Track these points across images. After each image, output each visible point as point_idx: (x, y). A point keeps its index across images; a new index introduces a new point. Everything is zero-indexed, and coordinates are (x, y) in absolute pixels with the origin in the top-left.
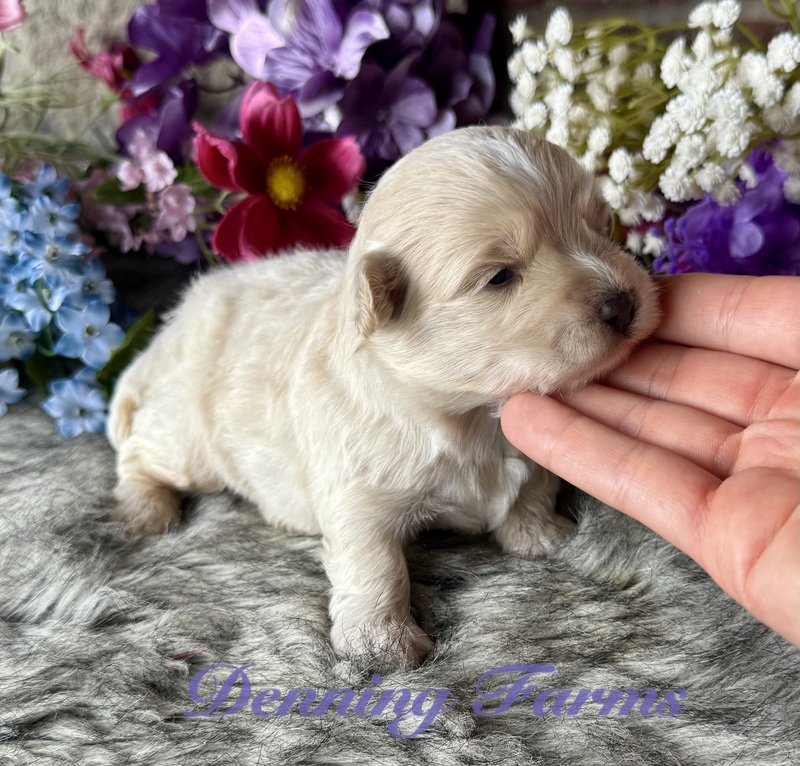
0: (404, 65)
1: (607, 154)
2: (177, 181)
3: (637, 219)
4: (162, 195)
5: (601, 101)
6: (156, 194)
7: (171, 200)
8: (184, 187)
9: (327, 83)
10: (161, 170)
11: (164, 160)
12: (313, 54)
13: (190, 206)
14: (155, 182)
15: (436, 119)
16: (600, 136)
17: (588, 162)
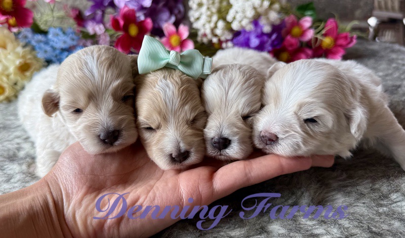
0: (161, 5)
1: (216, 23)
2: (105, 32)
3: (225, 39)
5: (214, 10)
6: (100, 36)
7: (103, 37)
8: (107, 34)
9: (142, 8)
10: (100, 29)
11: (102, 26)
13: (108, 39)
15: (170, 18)
16: (215, 18)
17: (212, 25)
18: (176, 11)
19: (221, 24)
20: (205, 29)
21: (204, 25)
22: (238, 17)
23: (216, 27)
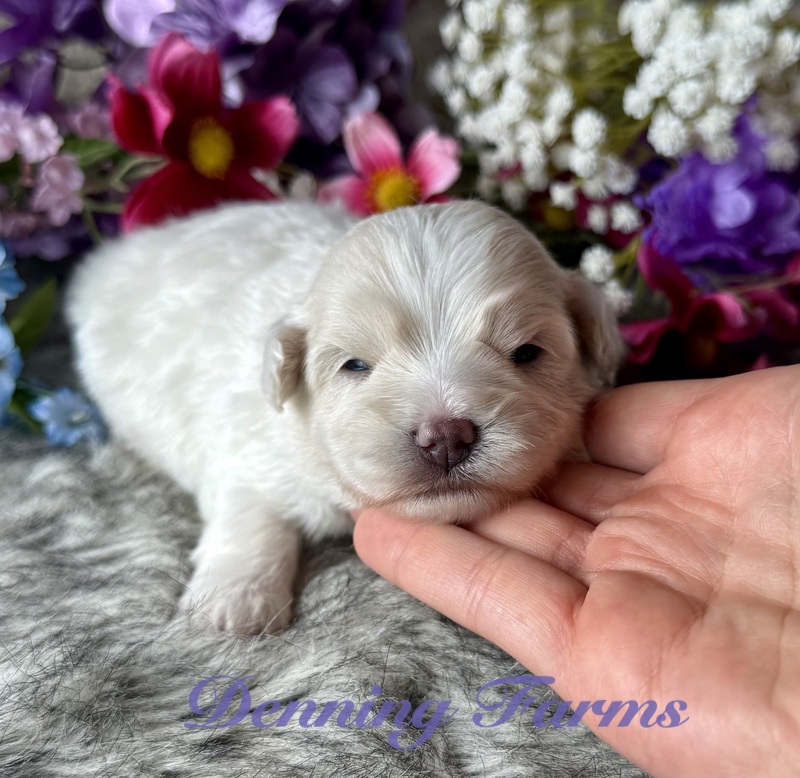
0: (317, 34)
1: (568, 121)
2: (61, 150)
3: (604, 192)
4: (44, 167)
5: (554, 63)
6: (36, 168)
7: (55, 174)
8: (70, 158)
9: (234, 47)
10: (41, 137)
11: (46, 124)
12: (209, 20)
13: (77, 181)
14: (33, 151)
15: (356, 94)
16: (560, 100)
17: (551, 128)
18: (382, 65)
19: (589, 127)
20: (519, 146)
21: (513, 128)
22: (684, 97)
23: (567, 137)
